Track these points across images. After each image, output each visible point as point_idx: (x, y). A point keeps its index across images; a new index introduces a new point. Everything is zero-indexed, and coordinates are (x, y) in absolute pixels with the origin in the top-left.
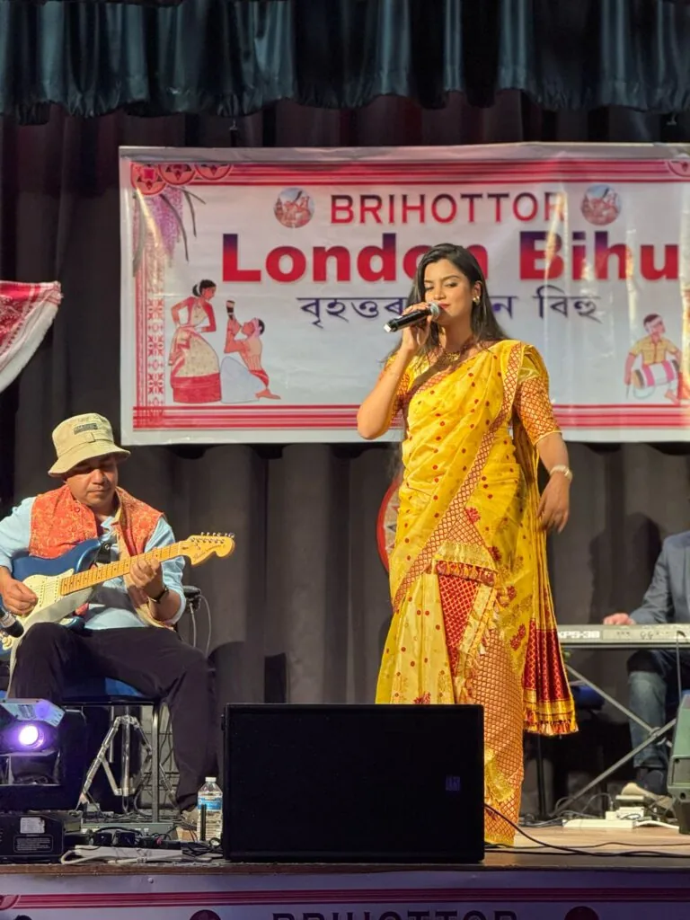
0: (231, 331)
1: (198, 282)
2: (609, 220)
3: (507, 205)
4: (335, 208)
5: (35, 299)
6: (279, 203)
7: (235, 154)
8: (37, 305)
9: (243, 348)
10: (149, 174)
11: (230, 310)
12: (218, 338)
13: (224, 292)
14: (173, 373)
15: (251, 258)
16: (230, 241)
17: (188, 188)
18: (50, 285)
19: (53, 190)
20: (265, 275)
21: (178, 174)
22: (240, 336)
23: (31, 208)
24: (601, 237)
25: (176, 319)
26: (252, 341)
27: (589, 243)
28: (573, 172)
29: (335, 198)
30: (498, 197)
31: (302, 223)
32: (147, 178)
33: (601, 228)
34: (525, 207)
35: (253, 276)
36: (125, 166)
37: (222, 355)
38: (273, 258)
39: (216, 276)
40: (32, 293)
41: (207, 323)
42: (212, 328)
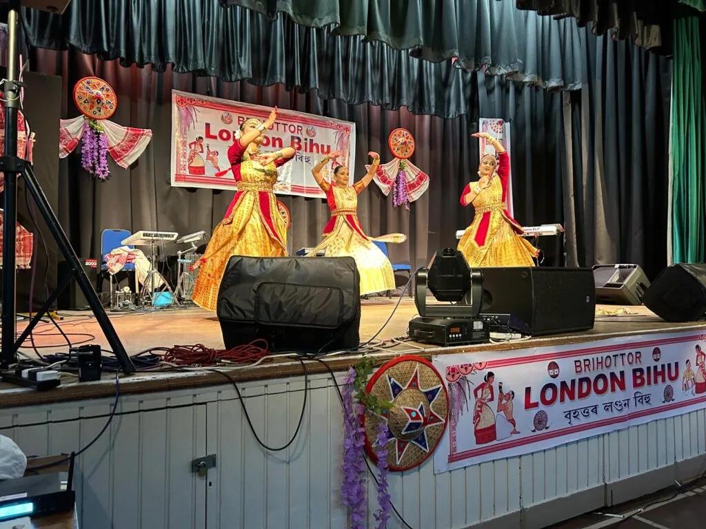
0: (208, 154)
1: (198, 136)
2: (313, 136)
3: (287, 127)
4: (239, 120)
5: (142, 135)
6: (222, 116)
7: (210, 98)
8: (144, 137)
9: (212, 159)
10: (182, 100)
11: (208, 147)
12: (204, 155)
13: (206, 141)
14: (189, 164)
15: (214, 132)
16: (208, 125)
17: (195, 107)
18: (148, 130)
19: (148, 100)
20: (218, 138)
21: (191, 102)
22: (211, 155)
23: (142, 104)
24: (311, 140)
25: (190, 147)
26: (215, 157)
27: (308, 142)
28: (304, 121)
29: (239, 117)
30: (285, 124)
31: (229, 123)
32: (181, 101)
33: (312, 138)
34: (292, 128)
35: (215, 137)
36: (174, 96)
37: (205, 161)
38: (221, 133)
39: (204, 136)
40: (142, 132)
41: (200, 150)
42: (202, 152)
